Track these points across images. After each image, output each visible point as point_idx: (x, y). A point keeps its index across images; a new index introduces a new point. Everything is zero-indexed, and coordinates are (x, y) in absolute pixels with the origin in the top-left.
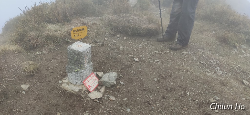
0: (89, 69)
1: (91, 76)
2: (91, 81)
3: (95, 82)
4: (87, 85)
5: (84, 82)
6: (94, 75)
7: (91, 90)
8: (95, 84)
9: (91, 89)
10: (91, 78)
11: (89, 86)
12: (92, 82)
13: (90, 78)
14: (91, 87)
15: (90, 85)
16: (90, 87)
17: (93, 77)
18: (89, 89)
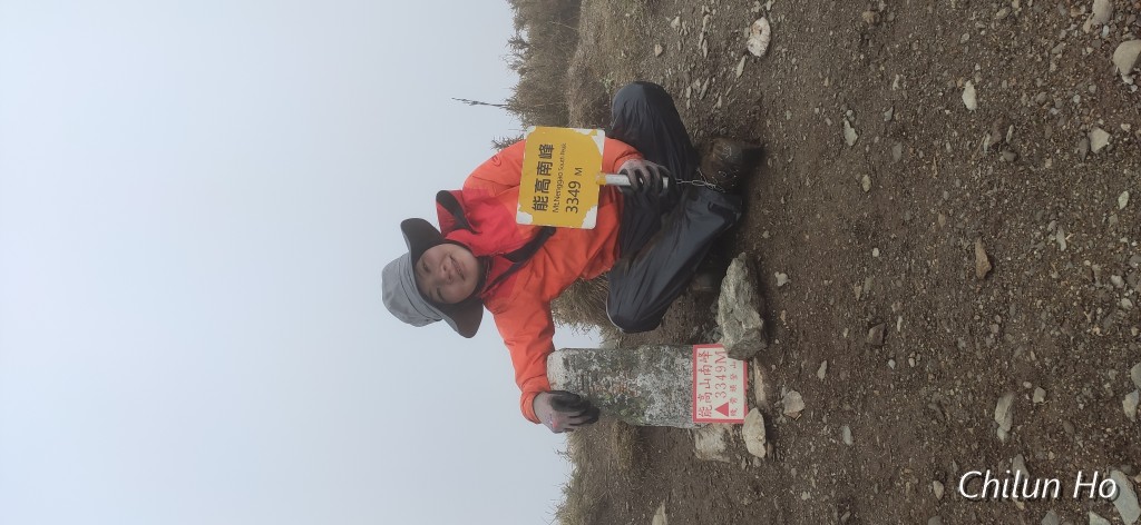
0: (659, 372)
1: (700, 365)
2: (714, 381)
3: (730, 371)
4: (713, 411)
5: (698, 417)
6: (706, 350)
7: (740, 415)
8: (734, 377)
9: (734, 412)
10: (706, 371)
11: (719, 409)
12: (720, 381)
13: (701, 377)
14: (731, 407)
15: (720, 402)
16: (724, 409)
17: (711, 361)
18: (730, 417)
